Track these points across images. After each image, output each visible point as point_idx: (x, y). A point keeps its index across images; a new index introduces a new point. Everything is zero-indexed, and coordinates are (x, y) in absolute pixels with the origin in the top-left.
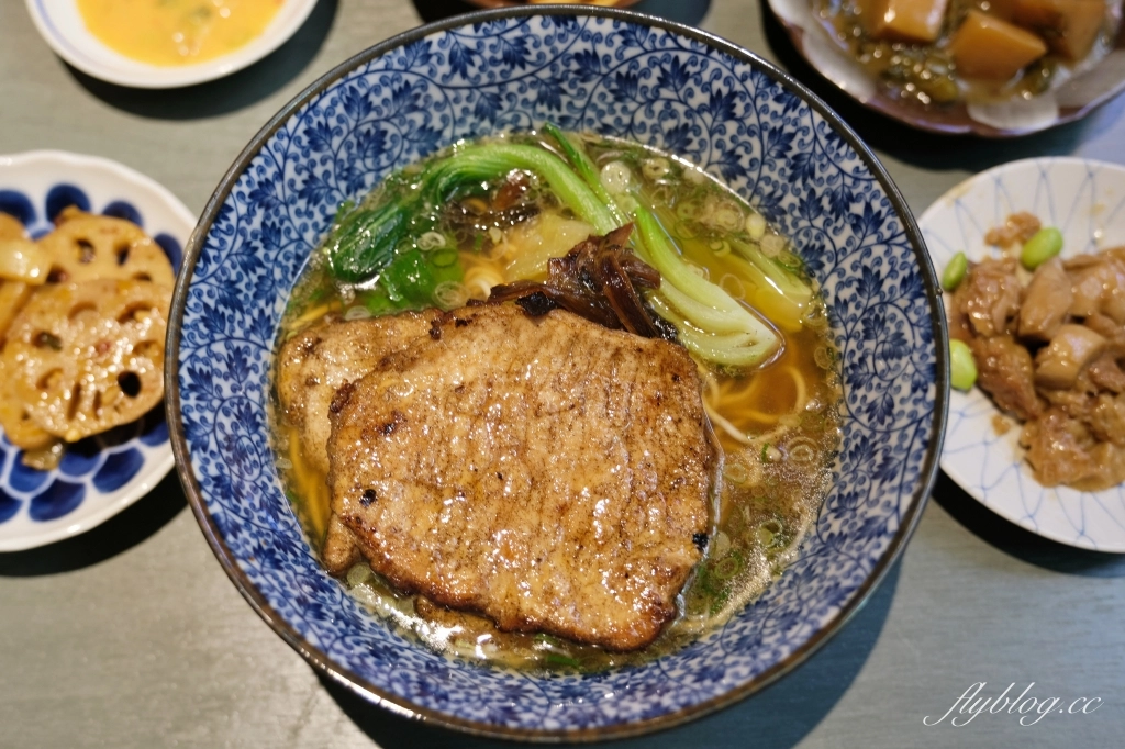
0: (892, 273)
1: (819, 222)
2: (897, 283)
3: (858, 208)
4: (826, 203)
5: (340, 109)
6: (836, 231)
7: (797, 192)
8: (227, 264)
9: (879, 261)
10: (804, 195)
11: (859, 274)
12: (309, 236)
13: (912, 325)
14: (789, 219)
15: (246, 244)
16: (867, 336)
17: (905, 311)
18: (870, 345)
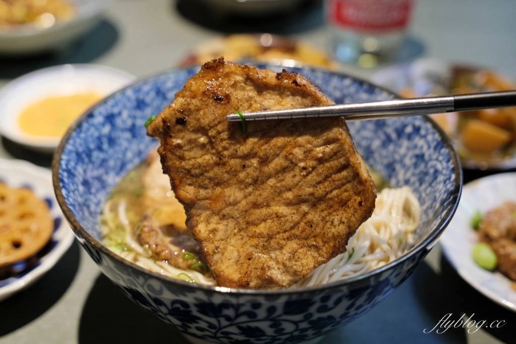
0: (429, 147)
1: (391, 147)
2: (432, 150)
3: (409, 129)
4: (394, 136)
5: (152, 94)
6: (400, 146)
7: (379, 137)
8: (90, 139)
9: (422, 147)
10: (383, 137)
11: (414, 160)
12: (129, 155)
13: (440, 162)
14: (376, 155)
15: (99, 138)
16: (421, 184)
17: (437, 159)
18: (423, 187)
